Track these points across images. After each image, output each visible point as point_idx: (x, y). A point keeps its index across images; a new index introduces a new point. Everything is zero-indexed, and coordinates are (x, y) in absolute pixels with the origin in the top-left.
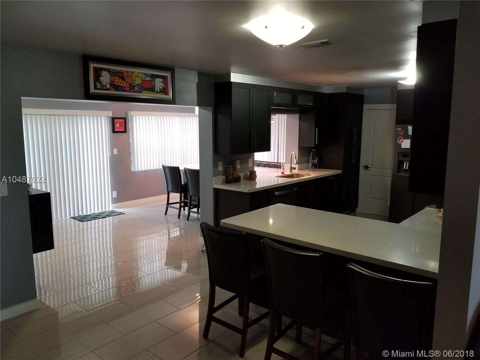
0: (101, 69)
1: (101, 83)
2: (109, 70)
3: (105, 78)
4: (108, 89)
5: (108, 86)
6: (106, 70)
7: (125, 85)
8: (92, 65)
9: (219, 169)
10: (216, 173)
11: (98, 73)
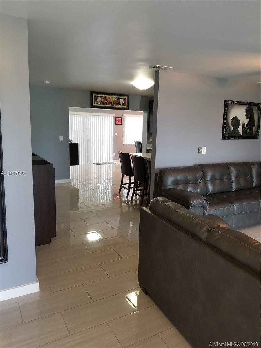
0: (97, 96)
1: (97, 102)
2: (100, 97)
3: (99, 100)
4: (100, 104)
5: (100, 103)
6: (99, 96)
7: (107, 102)
8: (94, 95)
9: (150, 141)
10: (148, 143)
11: (96, 98)
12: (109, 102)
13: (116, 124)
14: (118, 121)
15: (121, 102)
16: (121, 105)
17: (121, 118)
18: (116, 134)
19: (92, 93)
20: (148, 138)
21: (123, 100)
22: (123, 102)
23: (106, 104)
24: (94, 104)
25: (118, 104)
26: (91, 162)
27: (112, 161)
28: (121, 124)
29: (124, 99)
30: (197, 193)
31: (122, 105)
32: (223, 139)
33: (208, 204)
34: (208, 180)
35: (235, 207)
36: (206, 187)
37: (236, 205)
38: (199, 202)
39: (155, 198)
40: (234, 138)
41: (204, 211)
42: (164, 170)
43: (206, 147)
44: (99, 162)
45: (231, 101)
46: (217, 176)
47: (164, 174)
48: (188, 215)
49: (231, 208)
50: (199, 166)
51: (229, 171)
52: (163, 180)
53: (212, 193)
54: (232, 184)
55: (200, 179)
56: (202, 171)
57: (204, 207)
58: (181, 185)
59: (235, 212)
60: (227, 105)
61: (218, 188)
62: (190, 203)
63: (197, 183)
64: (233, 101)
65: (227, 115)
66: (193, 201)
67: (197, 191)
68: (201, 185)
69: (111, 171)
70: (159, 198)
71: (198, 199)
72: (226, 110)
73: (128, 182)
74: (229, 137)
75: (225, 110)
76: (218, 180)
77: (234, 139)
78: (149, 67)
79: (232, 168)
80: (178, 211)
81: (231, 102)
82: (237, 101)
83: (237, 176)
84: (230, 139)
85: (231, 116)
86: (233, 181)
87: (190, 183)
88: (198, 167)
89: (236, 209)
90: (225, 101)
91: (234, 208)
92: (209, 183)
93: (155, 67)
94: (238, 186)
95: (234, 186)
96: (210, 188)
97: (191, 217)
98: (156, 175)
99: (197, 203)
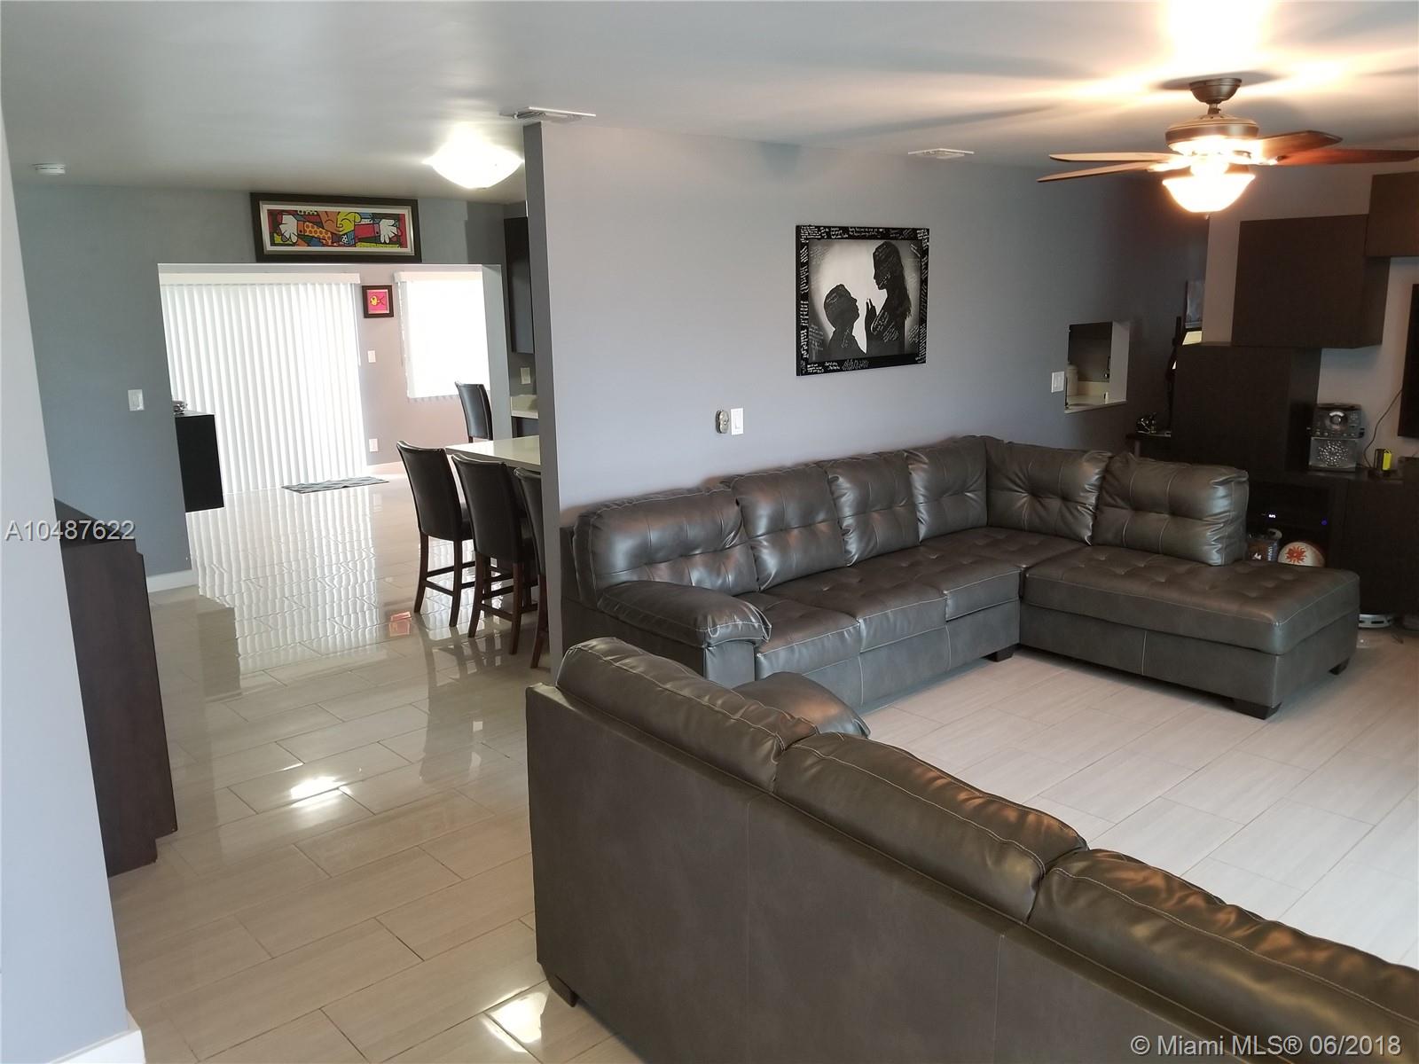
0: (282, 212)
1: (282, 235)
2: (294, 213)
3: (289, 226)
4: (294, 244)
5: (294, 239)
6: (289, 213)
7: (324, 234)
8: (265, 208)
9: (523, 382)
10: (515, 390)
11: (275, 218)
12: (332, 233)
13: (367, 315)
14: (374, 302)
15: (387, 229)
16: (385, 243)
17: (389, 288)
18: (372, 357)
19: (257, 198)
20: (514, 373)
21: (392, 222)
22: (394, 230)
23: (320, 242)
24: (269, 247)
25: (376, 239)
26: (273, 485)
27: (368, 471)
28: (391, 315)
29: (399, 219)
30: (724, 590)
31: (392, 242)
32: (801, 371)
33: (767, 629)
34: (759, 533)
35: (863, 626)
36: (757, 561)
37: (865, 620)
38: (736, 626)
39: (580, 645)
40: (842, 366)
41: (755, 654)
42: (595, 513)
43: (742, 409)
44: (311, 481)
45: (818, 227)
46: (792, 514)
47: (595, 527)
48: (707, 698)
49: (849, 632)
50: (722, 482)
51: (832, 493)
52: (594, 553)
53: (779, 580)
54: (846, 538)
55: (732, 534)
56: (738, 503)
57: (753, 643)
58: (663, 566)
59: (864, 642)
60: (807, 244)
61: (798, 559)
62: (705, 634)
63: (724, 549)
64: (825, 227)
65: (807, 283)
66: (714, 625)
67: (725, 578)
68: (738, 554)
69: (364, 515)
70: (593, 642)
71: (731, 617)
72: (803, 264)
73: (451, 563)
74: (821, 364)
75: (799, 265)
76: (795, 532)
77: (841, 370)
78: (501, 114)
79: (841, 480)
80: (668, 686)
81: (819, 230)
82: (841, 228)
83: (862, 509)
84: (827, 371)
85: (824, 285)
86: (847, 526)
87: (697, 552)
88: (722, 488)
89: (868, 633)
90: (798, 228)
91: (858, 631)
92: (765, 543)
93: (520, 116)
94: (867, 544)
95: (854, 547)
96: (771, 561)
97: (716, 709)
98: (566, 534)
99: (729, 630)
